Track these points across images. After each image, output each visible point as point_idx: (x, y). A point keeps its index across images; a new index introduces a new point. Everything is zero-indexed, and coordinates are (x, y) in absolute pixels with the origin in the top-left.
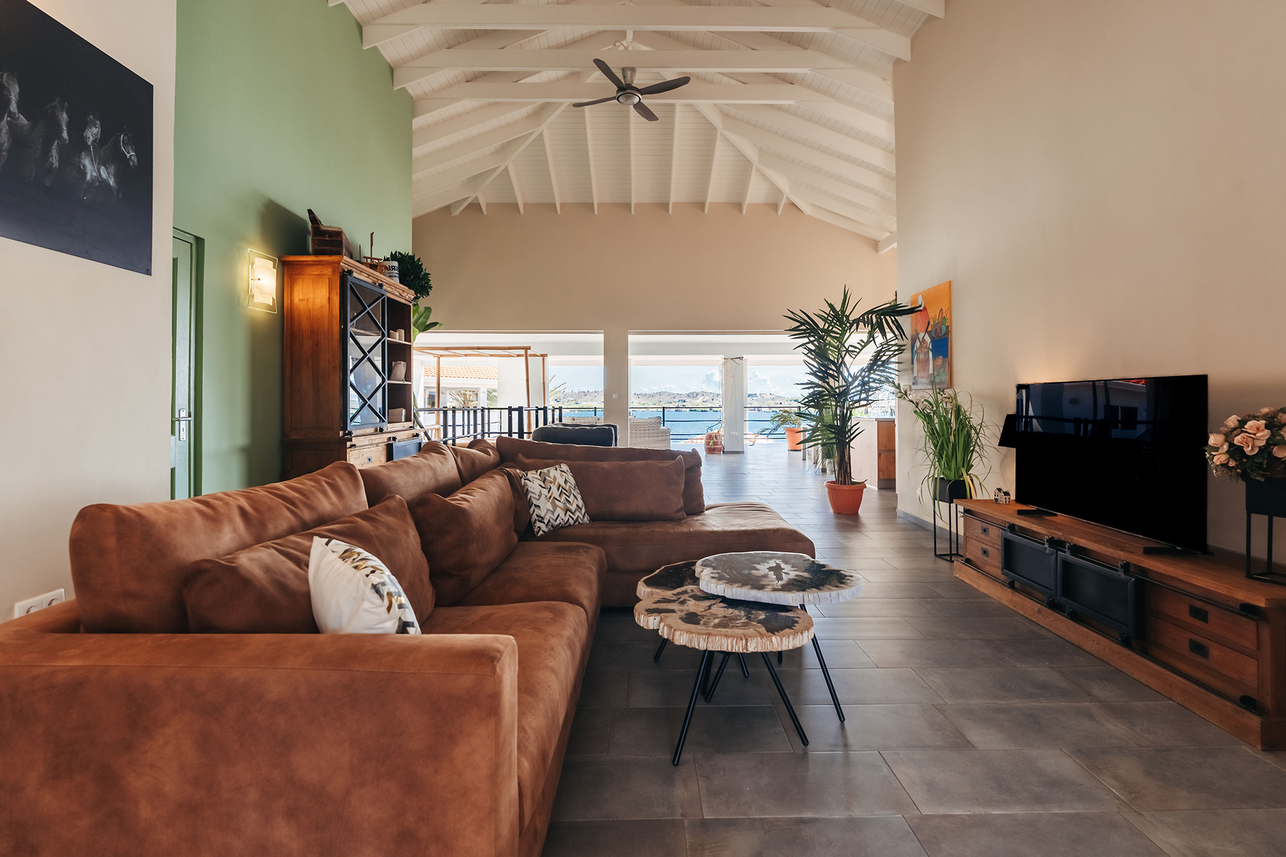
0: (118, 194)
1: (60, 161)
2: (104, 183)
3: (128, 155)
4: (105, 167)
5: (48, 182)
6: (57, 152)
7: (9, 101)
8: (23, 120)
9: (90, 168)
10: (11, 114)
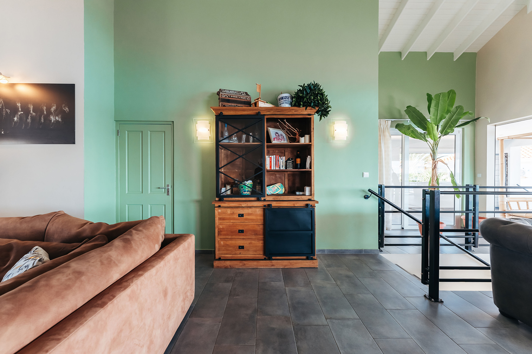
0: (62, 123)
1: (44, 120)
2: (58, 121)
3: (65, 110)
4: (58, 117)
5: (41, 127)
6: (43, 118)
7: (30, 111)
8: (34, 114)
9: (52, 118)
10: (31, 114)
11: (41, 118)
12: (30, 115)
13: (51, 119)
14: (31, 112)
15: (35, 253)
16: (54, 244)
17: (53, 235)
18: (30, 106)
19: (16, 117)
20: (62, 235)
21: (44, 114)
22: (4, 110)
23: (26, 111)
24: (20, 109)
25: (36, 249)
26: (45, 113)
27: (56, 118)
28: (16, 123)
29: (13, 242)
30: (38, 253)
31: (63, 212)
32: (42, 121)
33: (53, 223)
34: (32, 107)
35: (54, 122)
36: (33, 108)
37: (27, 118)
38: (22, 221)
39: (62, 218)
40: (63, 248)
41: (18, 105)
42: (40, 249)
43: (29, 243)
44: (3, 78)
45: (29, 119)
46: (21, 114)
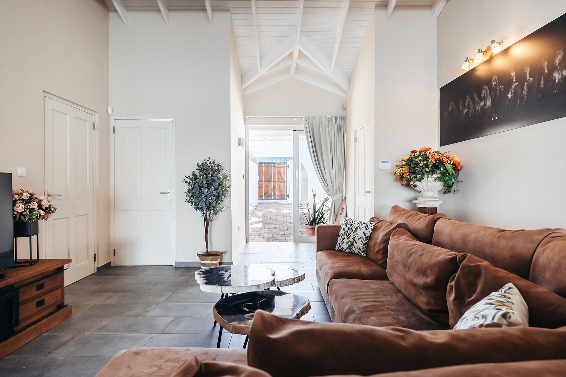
5: (540, 97)
7: (527, 76)
8: (531, 79)
11: (541, 82)
12: (526, 83)
13: (555, 78)
14: (528, 78)
15: (505, 296)
16: (541, 289)
17: (544, 272)
18: (526, 69)
19: (510, 92)
20: (558, 276)
21: (544, 75)
22: (498, 88)
23: (521, 78)
24: (514, 80)
25: (510, 288)
26: (546, 71)
27: (562, 74)
28: (510, 101)
29: (482, 265)
30: (509, 298)
31: (564, 232)
32: (542, 86)
33: (544, 248)
34: (529, 69)
35: (559, 81)
36: (530, 71)
37: (523, 89)
38: (501, 234)
39: (562, 242)
40: (555, 306)
41: (512, 74)
42: (515, 290)
43: (503, 273)
44: (497, 45)
45: (525, 89)
46: (516, 86)
